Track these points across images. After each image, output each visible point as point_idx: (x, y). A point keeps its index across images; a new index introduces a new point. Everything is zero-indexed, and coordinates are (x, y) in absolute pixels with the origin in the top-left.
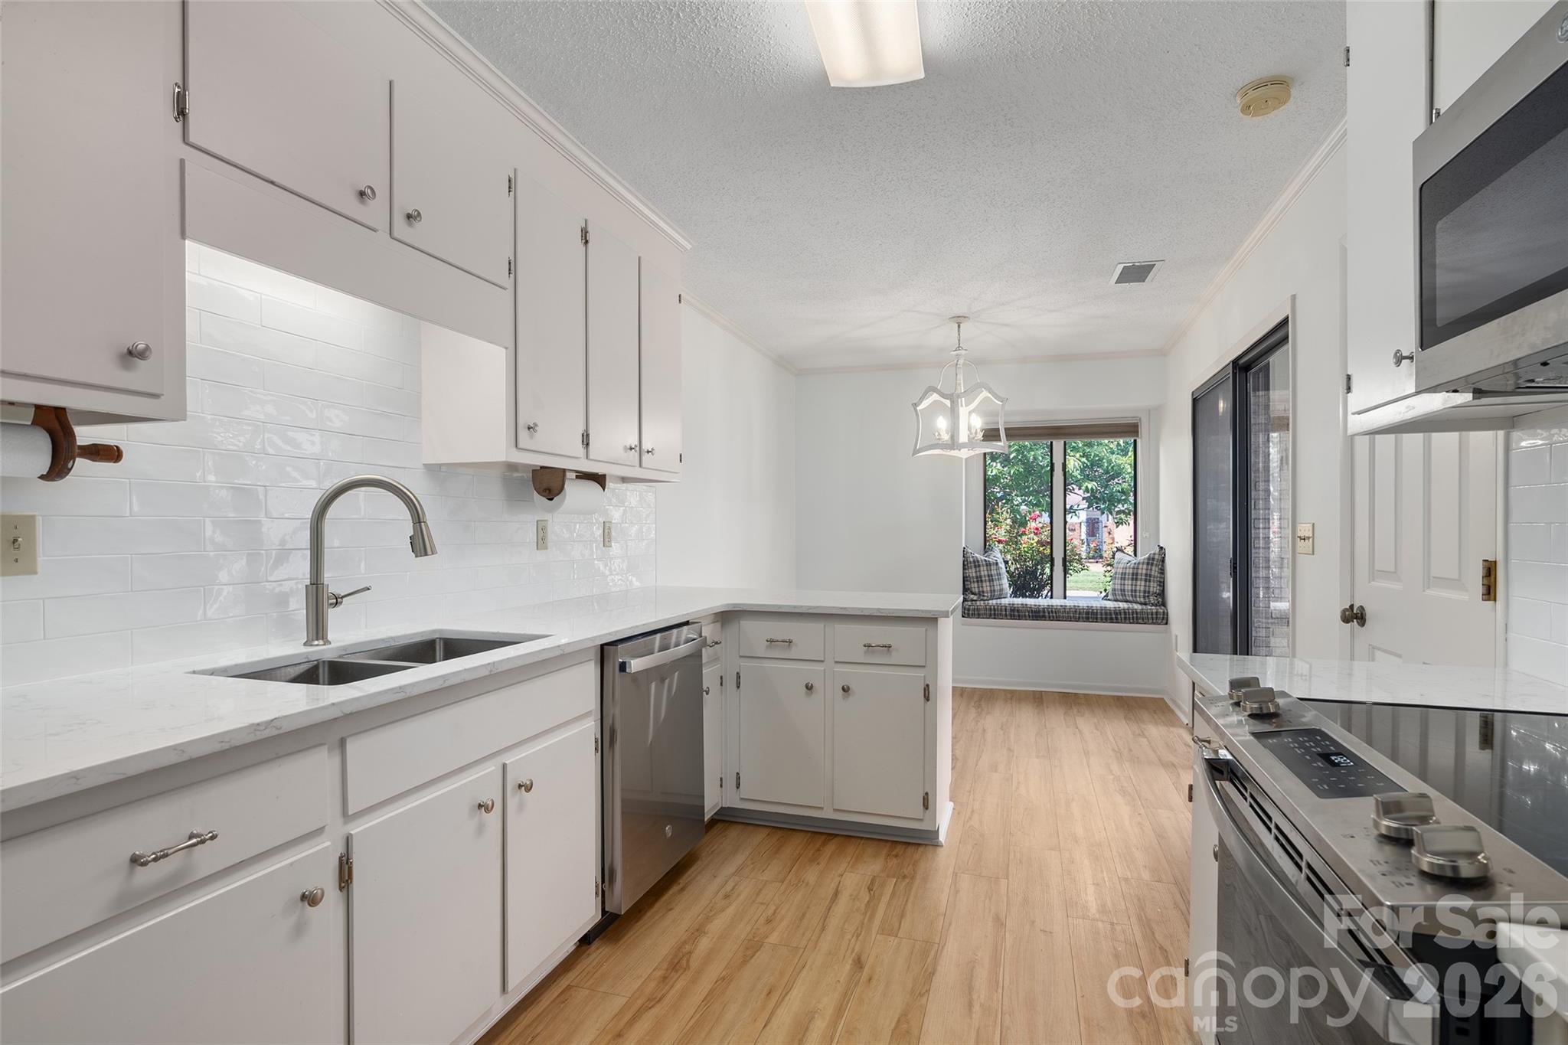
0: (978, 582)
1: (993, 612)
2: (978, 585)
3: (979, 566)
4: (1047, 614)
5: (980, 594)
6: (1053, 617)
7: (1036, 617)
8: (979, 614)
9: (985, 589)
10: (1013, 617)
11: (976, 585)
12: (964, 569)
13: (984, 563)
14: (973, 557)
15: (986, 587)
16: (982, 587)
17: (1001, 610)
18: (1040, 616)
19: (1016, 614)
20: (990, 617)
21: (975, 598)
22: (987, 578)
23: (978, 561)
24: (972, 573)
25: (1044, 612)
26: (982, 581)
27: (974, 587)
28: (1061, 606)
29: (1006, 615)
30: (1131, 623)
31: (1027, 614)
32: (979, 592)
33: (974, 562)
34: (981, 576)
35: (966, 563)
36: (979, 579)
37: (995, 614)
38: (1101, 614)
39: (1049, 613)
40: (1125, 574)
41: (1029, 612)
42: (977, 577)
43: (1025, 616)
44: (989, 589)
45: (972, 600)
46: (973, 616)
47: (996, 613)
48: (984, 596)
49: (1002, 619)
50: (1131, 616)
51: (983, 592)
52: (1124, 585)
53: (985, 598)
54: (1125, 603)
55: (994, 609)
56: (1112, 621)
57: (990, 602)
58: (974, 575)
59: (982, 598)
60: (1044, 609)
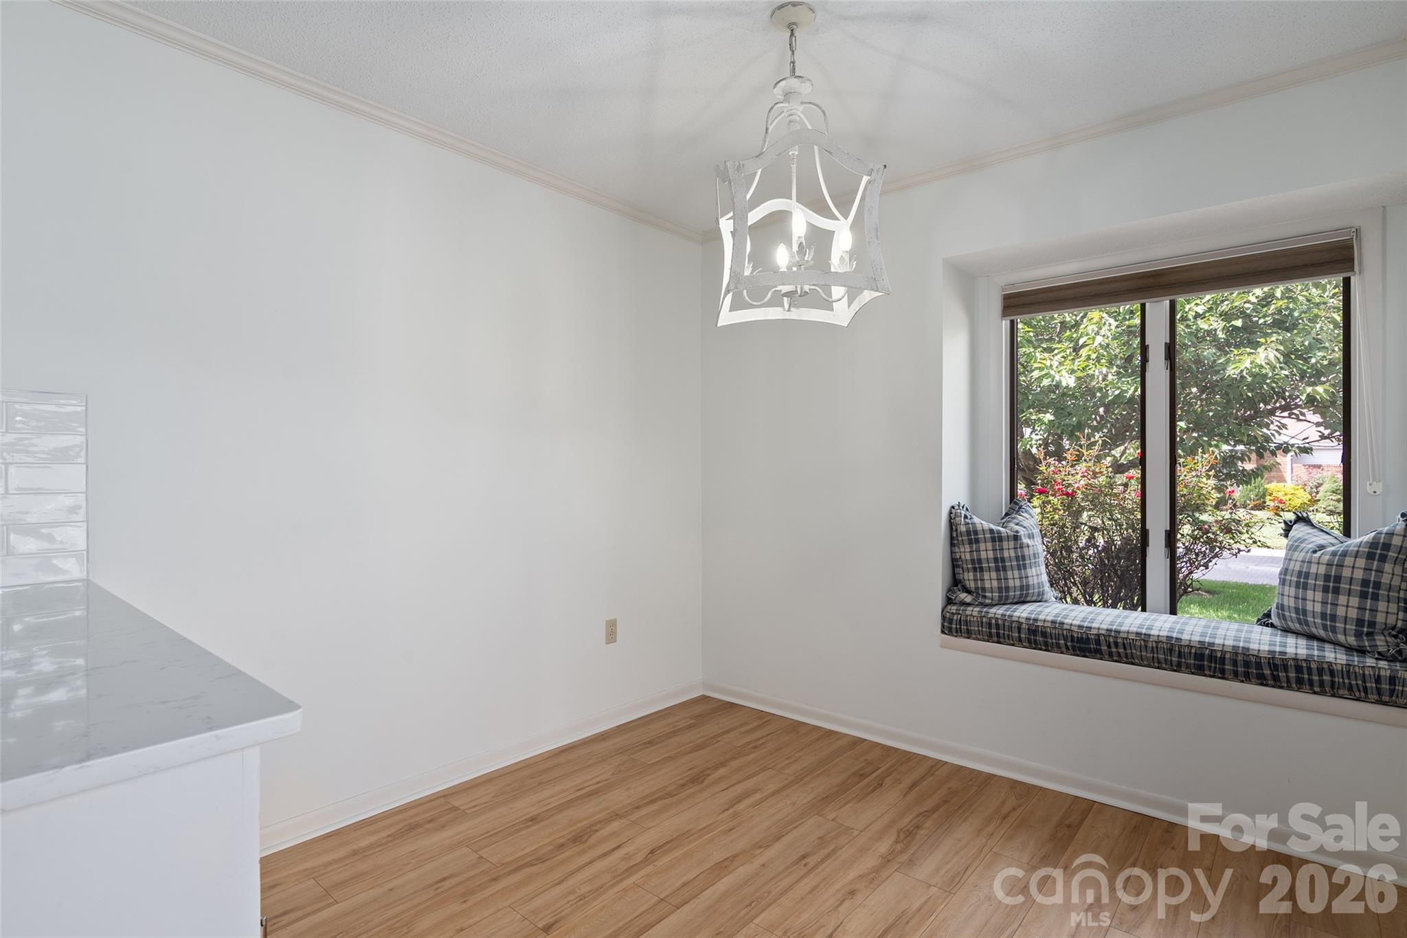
0: (975, 569)
1: (994, 631)
2: (975, 576)
3: (977, 541)
4: (1104, 648)
5: (979, 593)
6: (1119, 655)
7: (1081, 650)
8: (969, 632)
9: (987, 585)
10: (1033, 645)
11: (971, 574)
12: (952, 545)
13: (988, 536)
14: (967, 524)
15: (990, 580)
16: (982, 580)
17: (1010, 628)
18: (1090, 651)
19: (1040, 639)
20: (989, 638)
21: (968, 599)
22: (992, 565)
23: (976, 532)
24: (965, 552)
25: (1098, 642)
26: (981, 569)
27: (969, 578)
28: (1138, 634)
29: (1020, 640)
30: (1315, 693)
31: (1062, 642)
32: (977, 588)
33: (968, 533)
34: (980, 561)
35: (954, 535)
36: (978, 566)
37: (998, 635)
38: (1235, 663)
39: (1109, 646)
40: (1307, 575)
41: (1065, 639)
42: (973, 561)
43: (1058, 646)
44: (995, 584)
45: (963, 603)
46: (958, 632)
47: (999, 633)
48: (985, 597)
49: (1013, 645)
50: (1316, 678)
51: (984, 589)
52: (1304, 599)
53: (988, 601)
54: (1302, 642)
55: (997, 626)
56: (1262, 680)
57: (993, 610)
58: (968, 557)
59: (980, 600)
60: (1098, 635)
